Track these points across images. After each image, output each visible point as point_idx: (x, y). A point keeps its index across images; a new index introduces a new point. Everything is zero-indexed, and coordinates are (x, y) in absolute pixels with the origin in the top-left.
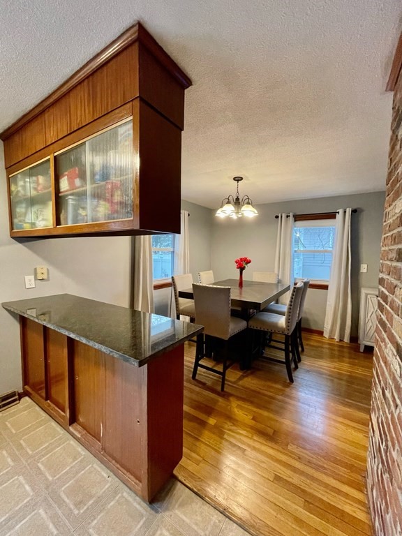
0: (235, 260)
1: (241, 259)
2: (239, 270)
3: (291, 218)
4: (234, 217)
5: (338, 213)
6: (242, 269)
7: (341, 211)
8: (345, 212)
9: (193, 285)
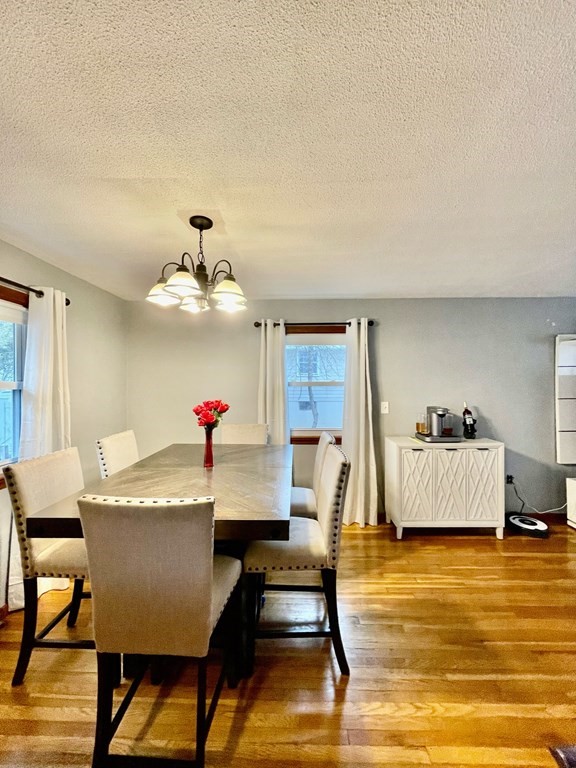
0: (195, 406)
1: (207, 404)
2: (203, 430)
3: (282, 328)
4: (193, 308)
5: (350, 324)
6: (210, 426)
7: (354, 322)
8: (359, 324)
9: (79, 503)
